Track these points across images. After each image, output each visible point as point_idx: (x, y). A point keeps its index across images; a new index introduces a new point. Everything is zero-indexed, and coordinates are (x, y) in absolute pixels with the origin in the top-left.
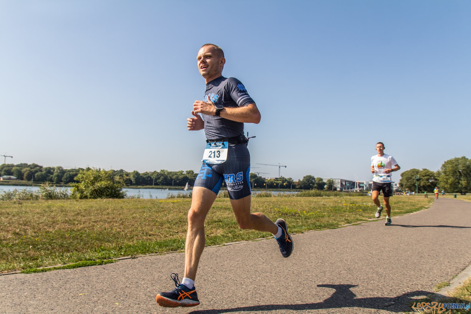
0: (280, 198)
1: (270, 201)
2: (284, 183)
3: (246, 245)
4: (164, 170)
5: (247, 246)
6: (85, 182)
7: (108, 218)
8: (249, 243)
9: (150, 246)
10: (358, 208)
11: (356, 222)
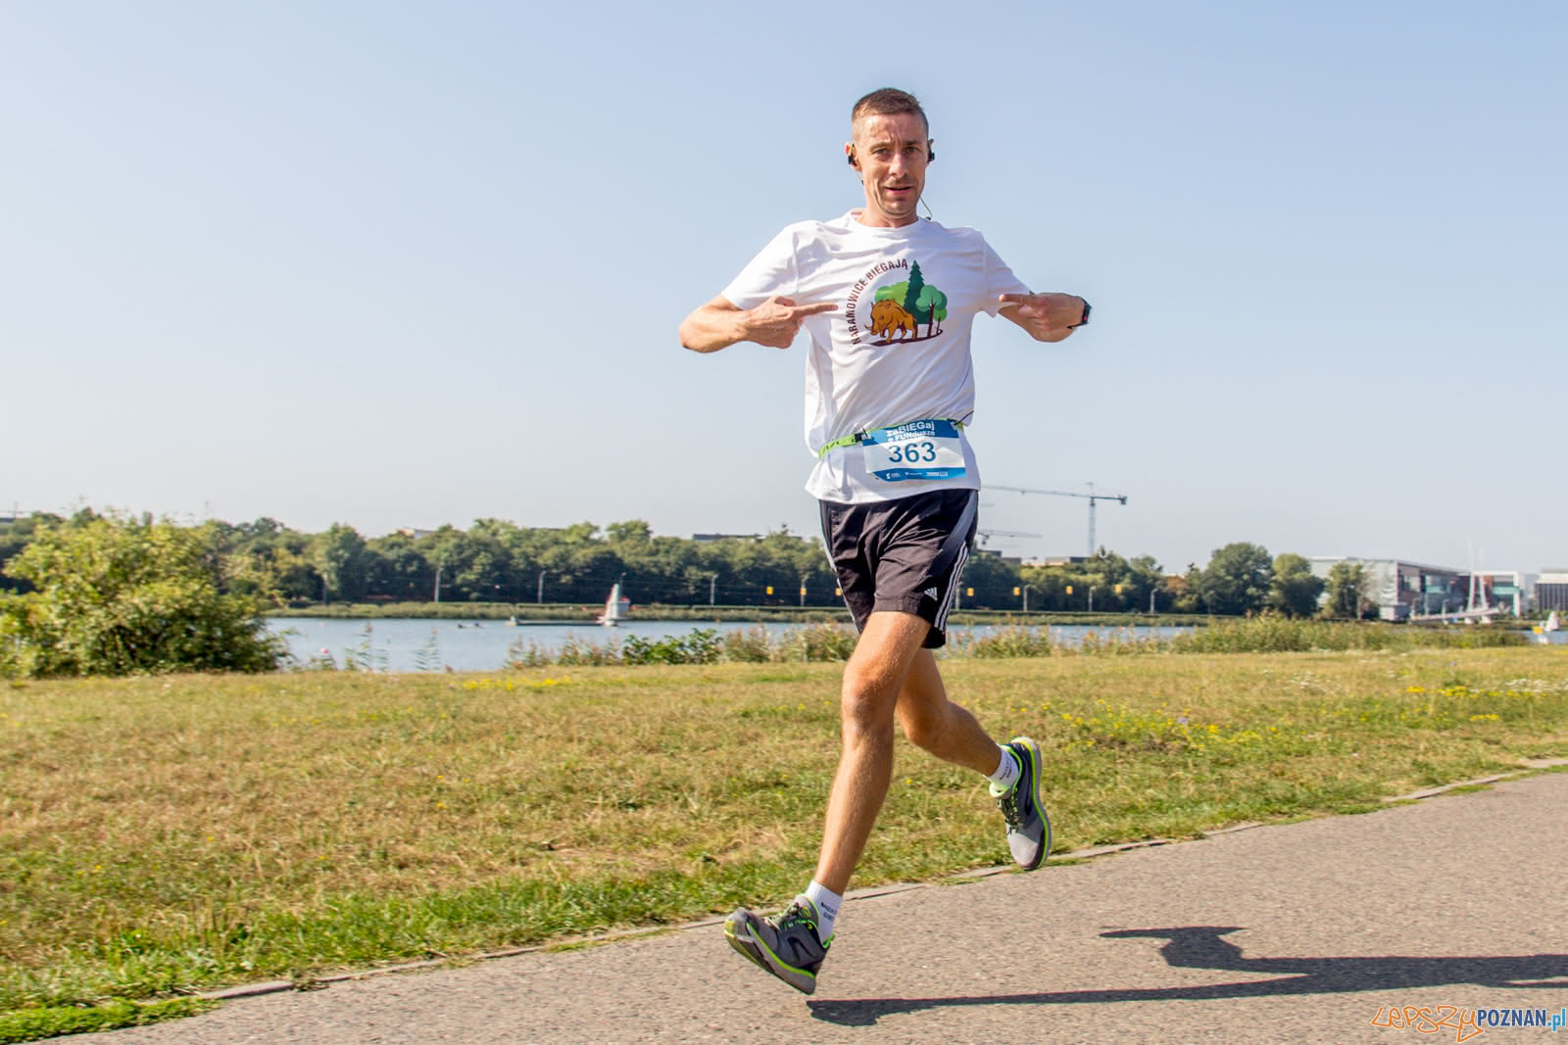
0: (1091, 659)
1: (1039, 678)
2: (1117, 582)
3: (909, 903)
4: (491, 521)
5: (910, 910)
6: (63, 584)
7: (180, 777)
8: (925, 894)
9: (396, 921)
10: (1480, 706)
11: (1470, 778)
